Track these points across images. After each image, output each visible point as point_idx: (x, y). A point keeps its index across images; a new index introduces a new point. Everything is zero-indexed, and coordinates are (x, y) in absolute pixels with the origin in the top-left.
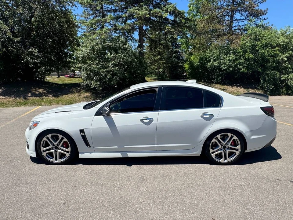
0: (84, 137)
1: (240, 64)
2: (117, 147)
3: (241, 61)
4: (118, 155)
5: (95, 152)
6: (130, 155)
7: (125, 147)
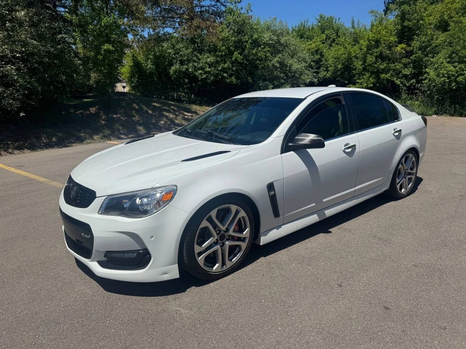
0: (273, 199)
1: (224, 70)
2: (314, 204)
3: (226, 66)
4: (314, 219)
5: (283, 224)
6: (329, 213)
7: (324, 200)
